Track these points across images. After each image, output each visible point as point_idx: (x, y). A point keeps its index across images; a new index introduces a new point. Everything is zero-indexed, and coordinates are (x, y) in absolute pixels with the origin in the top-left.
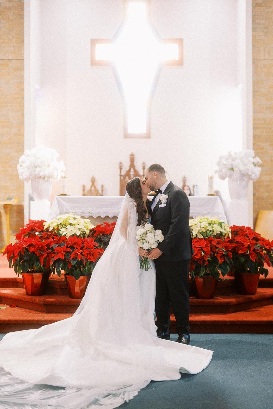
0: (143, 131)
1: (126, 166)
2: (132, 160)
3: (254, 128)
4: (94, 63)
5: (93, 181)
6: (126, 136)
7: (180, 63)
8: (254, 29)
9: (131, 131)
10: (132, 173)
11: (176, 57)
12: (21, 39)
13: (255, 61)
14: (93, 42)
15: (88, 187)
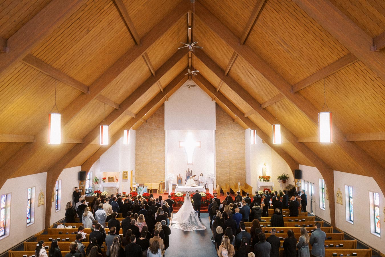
0: (191, 163)
1: (187, 171)
2: (189, 170)
3: (216, 164)
4: (180, 147)
5: (180, 174)
6: (188, 164)
7: (200, 147)
8: (216, 142)
9: (189, 163)
10: (189, 173)
11: (199, 146)
12: (164, 145)
13: (216, 149)
14: (180, 142)
15: (178, 177)
